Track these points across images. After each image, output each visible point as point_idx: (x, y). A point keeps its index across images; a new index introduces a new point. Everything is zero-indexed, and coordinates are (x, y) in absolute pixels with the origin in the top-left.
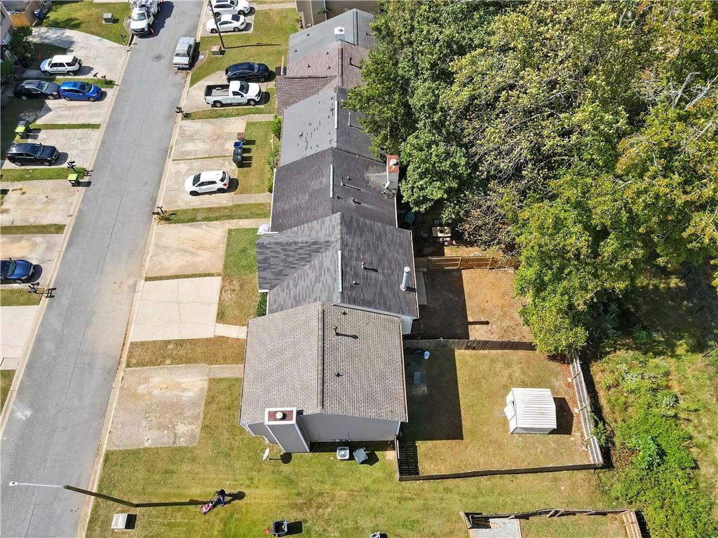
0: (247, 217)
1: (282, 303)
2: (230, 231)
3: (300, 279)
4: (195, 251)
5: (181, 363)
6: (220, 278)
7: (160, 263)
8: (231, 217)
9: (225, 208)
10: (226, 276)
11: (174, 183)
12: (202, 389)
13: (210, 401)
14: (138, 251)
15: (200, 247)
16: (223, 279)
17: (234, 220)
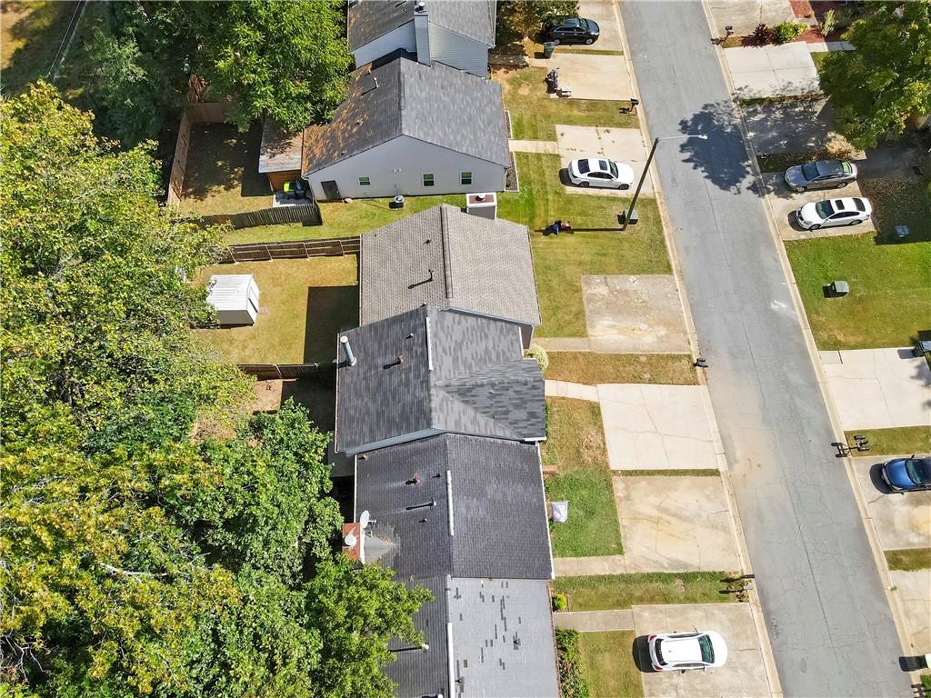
0: (601, 579)
1: (503, 338)
2: (619, 550)
3: (483, 356)
4: (664, 516)
5: (628, 355)
6: (613, 467)
7: (707, 497)
8: (627, 579)
9: (641, 600)
11: (752, 668)
12: (593, 327)
13: (580, 314)
14: (750, 519)
15: (657, 521)
16: (607, 467)
17: (618, 572)
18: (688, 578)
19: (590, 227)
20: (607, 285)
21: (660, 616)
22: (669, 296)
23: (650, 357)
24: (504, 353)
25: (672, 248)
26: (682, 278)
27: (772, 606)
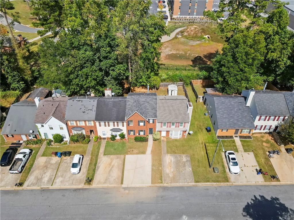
0: (99, 150)
1: (153, 114)
2: (105, 155)
3: (146, 108)
4: (111, 166)
5: (161, 164)
6: (127, 156)
7: (115, 179)
8: (97, 155)
9: (92, 158)
11: (68, 182)
12: (171, 155)
13: (174, 152)
14: (106, 191)
15: (110, 164)
16: (127, 154)
17: (99, 154)
18: (94, 170)
20: (186, 161)
21: (87, 162)
22: (185, 180)
23: (161, 170)
25: (206, 184)
26: (193, 186)
27: (81, 191)
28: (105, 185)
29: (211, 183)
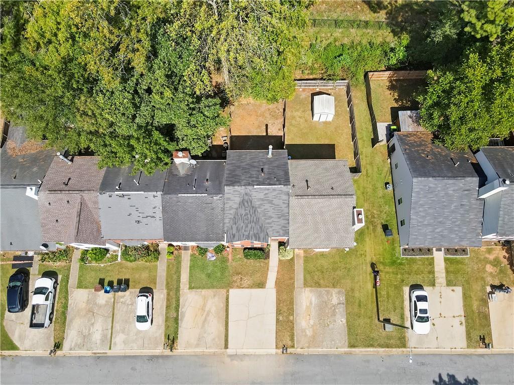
0: (179, 277)
1: (280, 227)
2: (191, 288)
3: (267, 215)
4: (206, 313)
5: (293, 309)
6: (231, 291)
7: (214, 339)
8: (178, 289)
9: (168, 294)
10: (230, 285)
11: (136, 344)
12: (311, 291)
13: (318, 285)
14: (201, 360)
15: (203, 309)
16: (232, 288)
17: (181, 286)
18: (176, 320)
19: (379, 299)
20: (338, 304)
21: (161, 303)
22: (333, 342)
23: (292, 322)
24: (272, 227)
25: (367, 351)
26: (346, 353)
27: (161, 360)
28: (199, 350)
29: (376, 349)
